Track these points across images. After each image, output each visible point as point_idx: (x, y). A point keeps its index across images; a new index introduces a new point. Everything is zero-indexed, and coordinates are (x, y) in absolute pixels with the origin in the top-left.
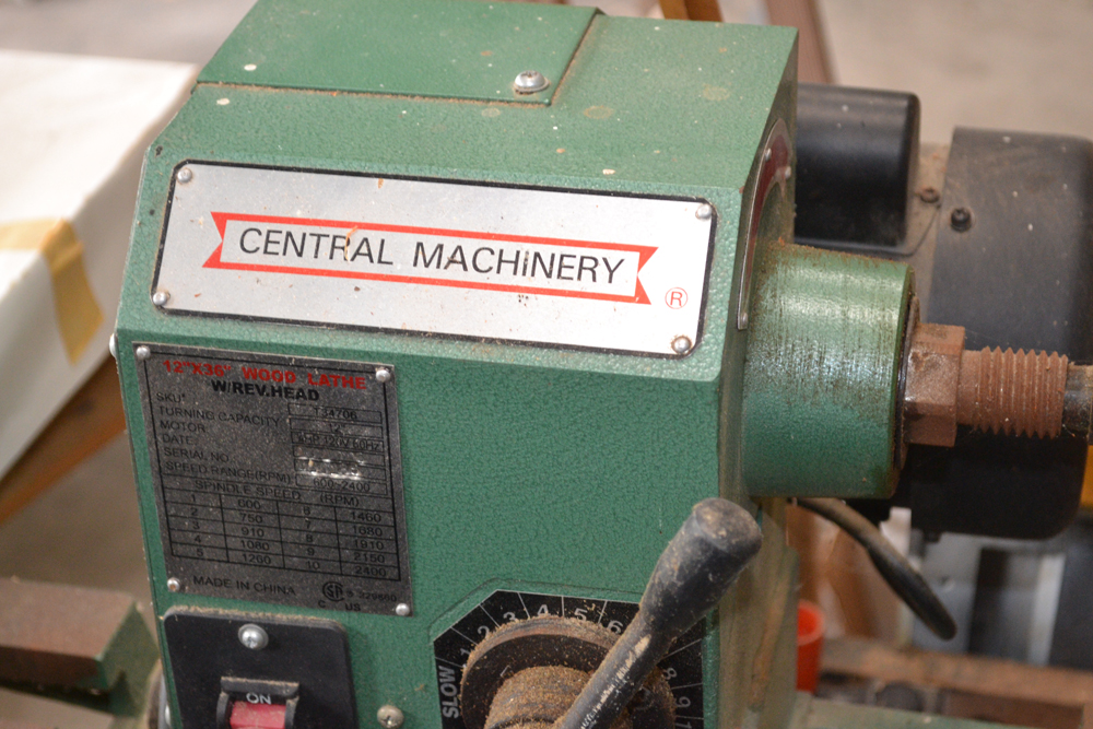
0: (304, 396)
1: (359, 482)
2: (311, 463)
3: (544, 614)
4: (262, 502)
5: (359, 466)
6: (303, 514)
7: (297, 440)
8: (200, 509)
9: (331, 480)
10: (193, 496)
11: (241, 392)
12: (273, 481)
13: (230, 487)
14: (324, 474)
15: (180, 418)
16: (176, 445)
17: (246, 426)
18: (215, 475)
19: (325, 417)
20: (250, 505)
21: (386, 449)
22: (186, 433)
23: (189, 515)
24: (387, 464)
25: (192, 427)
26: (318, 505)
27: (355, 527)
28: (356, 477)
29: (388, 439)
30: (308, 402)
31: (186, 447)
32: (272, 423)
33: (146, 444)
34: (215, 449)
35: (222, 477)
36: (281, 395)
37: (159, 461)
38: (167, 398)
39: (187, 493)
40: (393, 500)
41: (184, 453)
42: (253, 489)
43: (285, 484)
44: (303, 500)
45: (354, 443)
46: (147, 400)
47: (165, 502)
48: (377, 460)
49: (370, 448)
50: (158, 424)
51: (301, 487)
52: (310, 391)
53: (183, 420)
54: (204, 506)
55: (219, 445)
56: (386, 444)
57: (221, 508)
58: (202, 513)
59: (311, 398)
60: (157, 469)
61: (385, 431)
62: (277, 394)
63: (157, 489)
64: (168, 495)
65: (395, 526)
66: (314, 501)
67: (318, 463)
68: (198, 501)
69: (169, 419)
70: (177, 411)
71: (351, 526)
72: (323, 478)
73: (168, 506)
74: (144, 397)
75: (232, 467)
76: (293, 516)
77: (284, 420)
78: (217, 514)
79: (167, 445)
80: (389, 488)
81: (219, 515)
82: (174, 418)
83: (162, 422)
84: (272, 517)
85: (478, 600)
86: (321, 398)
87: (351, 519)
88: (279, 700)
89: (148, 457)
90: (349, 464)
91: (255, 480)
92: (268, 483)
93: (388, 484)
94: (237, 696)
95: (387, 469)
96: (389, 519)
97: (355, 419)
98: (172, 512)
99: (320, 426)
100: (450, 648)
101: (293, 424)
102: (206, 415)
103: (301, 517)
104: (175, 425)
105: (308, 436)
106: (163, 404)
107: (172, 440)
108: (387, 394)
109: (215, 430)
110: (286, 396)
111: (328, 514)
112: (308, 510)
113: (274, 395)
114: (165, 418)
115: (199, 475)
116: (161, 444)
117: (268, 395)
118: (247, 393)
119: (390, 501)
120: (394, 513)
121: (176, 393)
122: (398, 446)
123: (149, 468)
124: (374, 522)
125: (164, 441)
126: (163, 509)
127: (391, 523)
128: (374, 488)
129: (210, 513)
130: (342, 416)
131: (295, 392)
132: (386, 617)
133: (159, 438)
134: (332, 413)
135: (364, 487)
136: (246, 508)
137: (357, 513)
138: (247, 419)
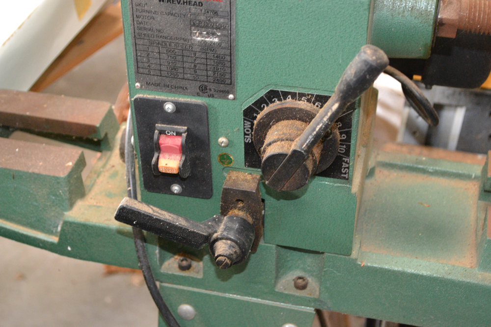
0: (196, 5)
1: (217, 42)
2: (197, 34)
3: (289, 99)
4: (176, 51)
5: (217, 35)
6: (193, 55)
7: (192, 24)
8: (150, 53)
9: (205, 41)
10: (148, 48)
11: (171, 3)
12: (182, 41)
13: (164, 44)
14: (203, 39)
15: (144, 14)
16: (142, 26)
17: (171, 17)
18: (158, 39)
19: (205, 14)
20: (171, 51)
21: (229, 28)
22: (146, 20)
23: (146, 56)
24: (229, 34)
25: (149, 18)
26: (199, 52)
27: (214, 62)
28: (216, 40)
29: (231, 24)
30: (198, 7)
31: (146, 26)
32: (182, 16)
33: (129, 26)
34: (158, 28)
35: (160, 40)
36: (187, 4)
37: (135, 33)
38: (139, 5)
39: (145, 46)
40: (231, 50)
41: (145, 29)
42: (173, 45)
43: (187, 43)
44: (193, 50)
45: (216, 25)
46: (131, 6)
47: (136, 50)
48: (225, 32)
49: (223, 28)
50: (135, 16)
51: (193, 44)
52: (199, 3)
53: (146, 15)
54: (153, 52)
55: (160, 26)
56: (229, 25)
57: (159, 53)
58: (151, 55)
59: (199, 6)
60: (133, 36)
61: (229, 20)
62: (185, 4)
63: (133, 44)
64: (137, 47)
65: (231, 61)
66: (198, 50)
67: (201, 34)
68: (150, 50)
69: (140, 14)
70: (143, 11)
71: (212, 61)
72: (202, 40)
73: (138, 52)
74: (130, 5)
75: (165, 35)
76: (189, 56)
77: (188, 15)
78: (157, 55)
79: (138, 25)
80: (229, 45)
81: (158, 56)
82: (142, 14)
83: (137, 16)
84: (180, 57)
85: (262, 93)
86: (203, 5)
87: (213, 58)
88: (179, 134)
89: (130, 31)
90: (213, 34)
91: (174, 41)
92: (179, 42)
93: (229, 43)
94: (162, 132)
95: (229, 37)
96: (228, 58)
97: (217, 15)
98: (139, 54)
99: (202, 18)
100: (249, 113)
101: (191, 17)
102: (155, 12)
103: (192, 57)
104: (142, 17)
105: (197, 22)
106: (138, 7)
107: (140, 23)
108: (232, 4)
109: (159, 19)
110: (189, 4)
111: (203, 56)
112: (195, 54)
113: (184, 4)
114: (138, 14)
115: (151, 38)
116: (136, 25)
117: (181, 4)
118: (173, 3)
119: (229, 51)
120: (231, 55)
121: (143, 3)
122: (234, 27)
123: (130, 35)
124: (222, 59)
125: (137, 23)
126: (135, 53)
127: (229, 60)
128: (223, 45)
129: (155, 55)
130: (211, 14)
131: (193, 3)
132: (225, 100)
133: (135, 23)
134: (208, 12)
135: (219, 44)
136: (169, 53)
137: (215, 56)
138: (172, 14)
